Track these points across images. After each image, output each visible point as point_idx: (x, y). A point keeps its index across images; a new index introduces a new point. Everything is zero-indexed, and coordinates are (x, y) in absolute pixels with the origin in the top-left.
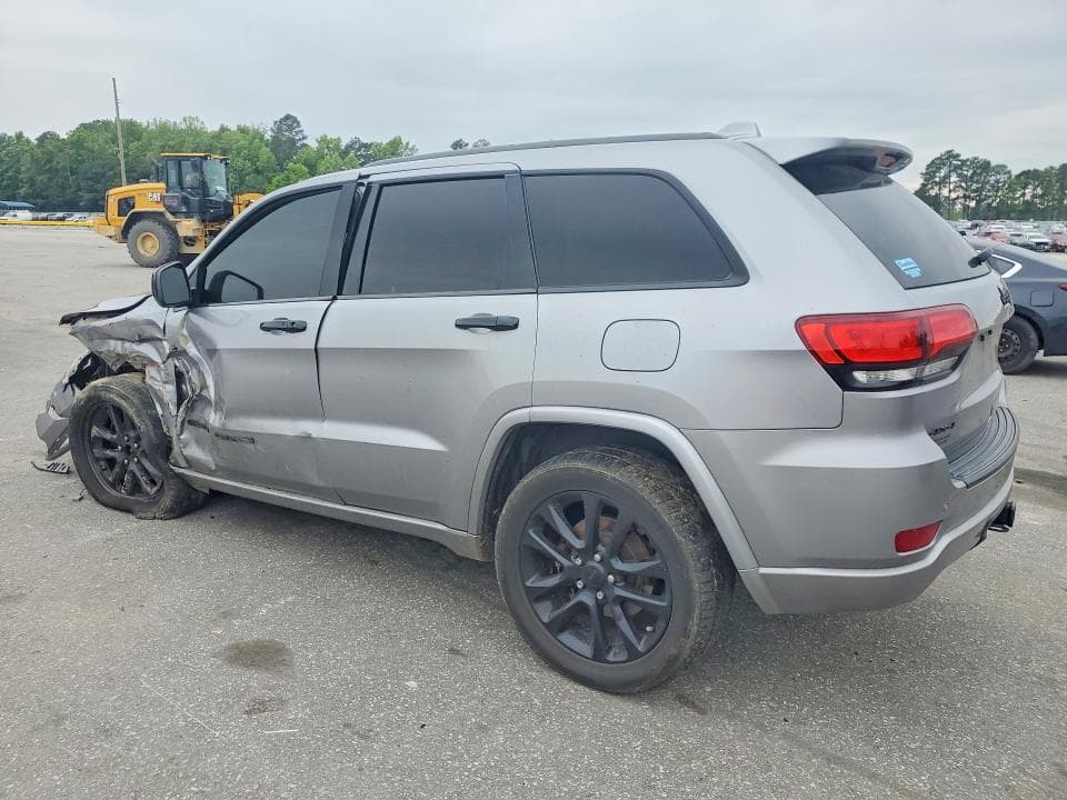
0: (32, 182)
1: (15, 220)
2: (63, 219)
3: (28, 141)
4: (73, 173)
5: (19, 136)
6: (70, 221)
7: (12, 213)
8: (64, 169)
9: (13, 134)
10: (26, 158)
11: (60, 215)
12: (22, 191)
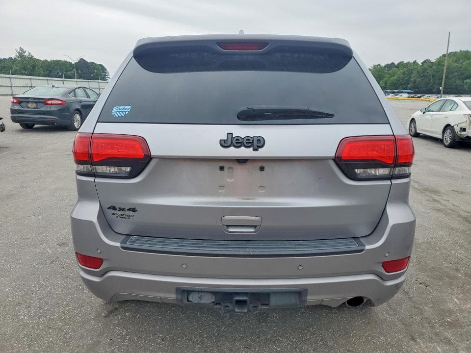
0: (415, 82)
1: (401, 98)
2: (420, 97)
3: (418, 64)
4: (433, 77)
5: (415, 62)
6: (423, 98)
7: (400, 94)
8: (430, 75)
9: (412, 62)
10: (415, 72)
11: (419, 95)
12: (409, 86)
